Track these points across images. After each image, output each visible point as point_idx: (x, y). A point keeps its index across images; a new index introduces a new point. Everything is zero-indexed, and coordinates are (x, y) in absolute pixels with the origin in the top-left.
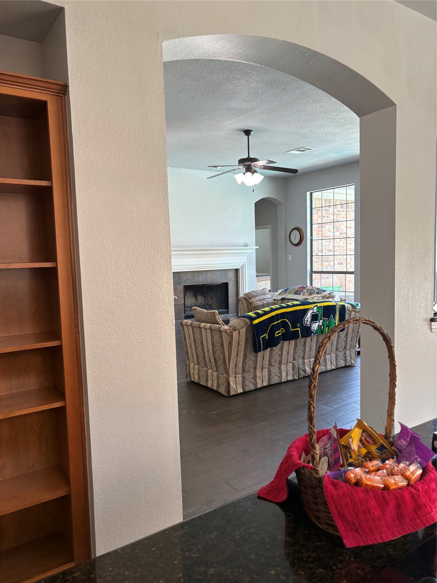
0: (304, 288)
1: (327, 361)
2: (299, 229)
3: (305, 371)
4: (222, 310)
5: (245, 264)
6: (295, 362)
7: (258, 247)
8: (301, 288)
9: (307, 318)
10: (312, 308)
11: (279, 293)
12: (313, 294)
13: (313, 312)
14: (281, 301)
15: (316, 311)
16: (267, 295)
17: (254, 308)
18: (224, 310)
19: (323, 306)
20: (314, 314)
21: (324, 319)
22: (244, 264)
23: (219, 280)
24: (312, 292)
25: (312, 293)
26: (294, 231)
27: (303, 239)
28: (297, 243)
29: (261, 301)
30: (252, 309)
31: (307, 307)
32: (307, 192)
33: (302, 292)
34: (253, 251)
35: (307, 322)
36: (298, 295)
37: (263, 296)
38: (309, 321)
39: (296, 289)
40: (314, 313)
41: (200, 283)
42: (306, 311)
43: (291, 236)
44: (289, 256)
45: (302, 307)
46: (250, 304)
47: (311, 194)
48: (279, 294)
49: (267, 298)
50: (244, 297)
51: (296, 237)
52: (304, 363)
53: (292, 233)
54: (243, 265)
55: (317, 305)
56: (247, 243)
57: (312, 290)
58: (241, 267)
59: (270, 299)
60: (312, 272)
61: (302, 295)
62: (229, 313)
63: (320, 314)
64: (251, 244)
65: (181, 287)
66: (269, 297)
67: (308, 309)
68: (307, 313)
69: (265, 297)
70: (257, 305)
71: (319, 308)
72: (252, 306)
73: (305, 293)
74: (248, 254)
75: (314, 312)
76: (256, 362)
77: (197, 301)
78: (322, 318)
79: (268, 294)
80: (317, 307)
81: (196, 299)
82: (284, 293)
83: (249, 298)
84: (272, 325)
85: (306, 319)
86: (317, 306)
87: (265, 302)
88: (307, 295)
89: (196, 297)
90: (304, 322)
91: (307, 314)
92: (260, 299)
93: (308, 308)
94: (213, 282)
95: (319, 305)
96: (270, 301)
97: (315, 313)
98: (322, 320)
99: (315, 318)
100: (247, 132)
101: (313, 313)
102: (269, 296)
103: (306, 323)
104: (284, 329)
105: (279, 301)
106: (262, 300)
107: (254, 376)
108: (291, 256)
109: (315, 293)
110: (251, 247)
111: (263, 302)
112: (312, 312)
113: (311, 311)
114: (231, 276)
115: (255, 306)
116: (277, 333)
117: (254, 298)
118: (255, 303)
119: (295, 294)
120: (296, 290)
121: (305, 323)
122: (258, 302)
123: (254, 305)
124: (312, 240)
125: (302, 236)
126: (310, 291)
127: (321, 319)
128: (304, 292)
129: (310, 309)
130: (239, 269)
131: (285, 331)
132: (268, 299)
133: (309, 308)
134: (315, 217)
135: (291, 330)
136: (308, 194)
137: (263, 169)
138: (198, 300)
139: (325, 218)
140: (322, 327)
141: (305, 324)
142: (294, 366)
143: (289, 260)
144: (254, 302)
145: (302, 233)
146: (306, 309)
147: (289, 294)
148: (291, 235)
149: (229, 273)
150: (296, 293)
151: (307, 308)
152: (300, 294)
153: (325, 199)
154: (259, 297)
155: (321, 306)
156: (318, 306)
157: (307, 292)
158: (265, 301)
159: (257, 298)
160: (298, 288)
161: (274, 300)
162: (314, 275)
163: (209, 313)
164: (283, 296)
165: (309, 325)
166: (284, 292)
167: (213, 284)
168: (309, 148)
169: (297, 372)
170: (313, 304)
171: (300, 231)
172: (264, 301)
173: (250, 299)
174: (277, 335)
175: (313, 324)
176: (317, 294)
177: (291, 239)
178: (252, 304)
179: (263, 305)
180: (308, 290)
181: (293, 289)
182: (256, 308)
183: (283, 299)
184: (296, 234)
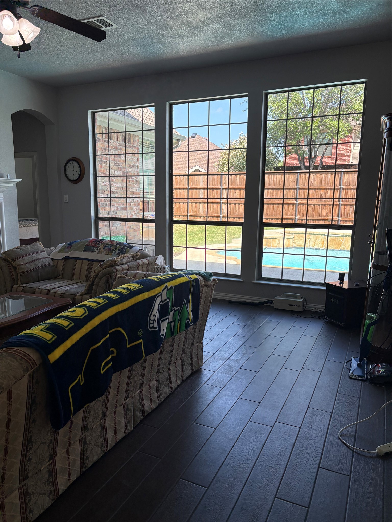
1: (172, 377)
2: (78, 161)
3: (143, 410)
6: (129, 400)
7: (20, 180)
8: (94, 242)
9: (154, 315)
10: (161, 293)
11: (60, 249)
12: (114, 251)
14: (63, 261)
15: (166, 298)
16: (41, 253)
17: (21, 275)
19: (174, 286)
20: (163, 303)
21: (176, 309)
24: (112, 248)
25: (113, 250)
26: (72, 162)
27: (84, 174)
28: (75, 179)
29: (32, 263)
30: (19, 276)
31: (154, 292)
33: (96, 247)
34: (12, 185)
35: (153, 323)
36: (90, 253)
37: (35, 255)
38: (156, 319)
39: (87, 244)
42: (151, 302)
43: (67, 168)
44: (65, 196)
45: (146, 295)
46: (15, 268)
47: (93, 114)
48: (60, 251)
49: (42, 258)
50: (3, 258)
51: (73, 172)
52: (141, 395)
53: (69, 165)
55: (167, 287)
56: (2, 174)
57: (112, 245)
59: (47, 259)
60: (98, 219)
61: (97, 252)
63: (171, 302)
64: (9, 175)
66: (45, 256)
67: (155, 296)
68: (154, 304)
69: (38, 257)
70: (26, 269)
72: (18, 272)
73: (102, 250)
74: (5, 190)
75: (163, 300)
76: (54, 443)
78: (173, 308)
79: (43, 251)
80: (168, 290)
82: (67, 250)
83: (12, 260)
84: (92, 350)
85: (152, 318)
86: (166, 289)
87: (40, 265)
88: (104, 252)
90: (150, 323)
91: (153, 306)
92: (30, 260)
93: (155, 294)
95: (170, 284)
96: (47, 263)
97: (165, 302)
98: (173, 312)
99: (164, 311)
101: (161, 303)
102: (45, 254)
104: (116, 349)
105: (60, 261)
106: (35, 261)
107: (50, 476)
108: (67, 196)
109: (117, 250)
110: (9, 179)
111: (36, 265)
112: (161, 300)
113: (159, 300)
115: (24, 272)
116: (103, 366)
117: (21, 259)
118: (22, 266)
119: (85, 251)
121: (151, 325)
122: (28, 265)
123: (22, 271)
124: (95, 177)
125: (82, 169)
126: (108, 247)
128: (99, 248)
131: (117, 353)
132: (44, 260)
133: (157, 293)
134: (98, 145)
135: (129, 347)
136: (89, 112)
137: (38, 16)
139: (105, 151)
140: (173, 324)
141: (151, 328)
142: (126, 409)
143: (65, 202)
144: (20, 265)
145: (82, 166)
146: (152, 296)
147: (76, 250)
150: (87, 249)
152: (93, 251)
154: (30, 256)
155: (172, 287)
156: (169, 287)
157: (104, 248)
158: (39, 262)
159: (27, 259)
160: (89, 243)
161: (52, 259)
164: (67, 254)
165: (156, 328)
166: (68, 248)
168: (108, 21)
169: (131, 417)
170: (162, 286)
171: (80, 163)
172: (37, 262)
173: (13, 260)
174: (105, 370)
175: (162, 323)
176: (120, 251)
177: (67, 173)
178: (17, 269)
179: (36, 270)
180: (106, 246)
181: (82, 243)
182: (26, 274)
183: (66, 258)
184: (73, 167)
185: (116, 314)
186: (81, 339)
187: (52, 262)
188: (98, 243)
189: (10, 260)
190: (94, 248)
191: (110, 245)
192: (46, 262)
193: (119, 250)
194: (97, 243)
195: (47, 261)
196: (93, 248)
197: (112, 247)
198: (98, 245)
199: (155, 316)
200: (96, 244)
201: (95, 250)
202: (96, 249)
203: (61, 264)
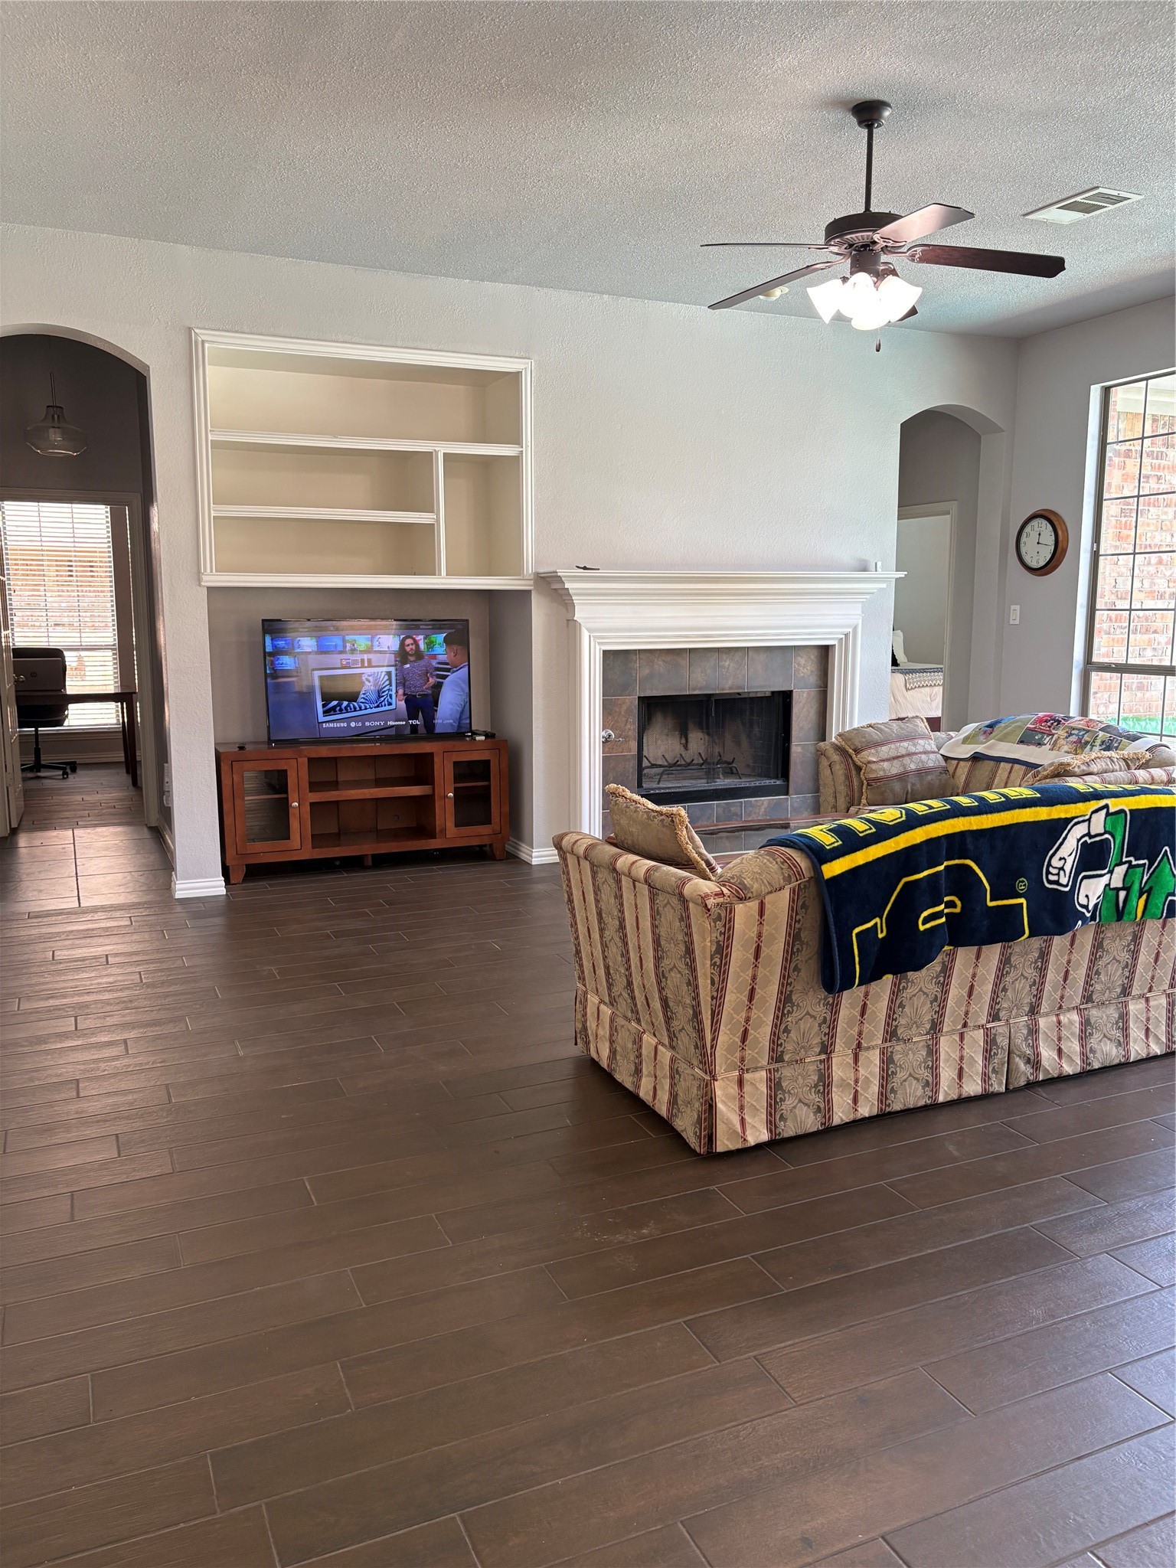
0: (1059, 722)
1: (1131, 1025)
2: (1053, 518)
3: (1035, 1063)
4: (768, 781)
5: (855, 629)
6: (1000, 1027)
7: (902, 574)
8: (1046, 721)
9: (1061, 859)
10: (1087, 817)
11: (966, 734)
12: (1089, 747)
13: (1088, 834)
14: (968, 764)
15: (1102, 831)
16: (920, 741)
17: (868, 785)
18: (772, 781)
19: (1130, 811)
20: (1093, 840)
21: (1134, 863)
22: (851, 630)
23: (762, 682)
24: (1086, 738)
25: (1087, 743)
26: (1035, 523)
27: (1064, 551)
28: (1042, 564)
29: (895, 761)
30: (864, 787)
31: (1066, 812)
32: (1092, 387)
33: (1049, 735)
34: (884, 586)
35: (1058, 874)
36: (1032, 748)
37: (905, 744)
38: (1068, 868)
39: (1028, 726)
40: (1091, 837)
41: (695, 689)
42: (1056, 830)
43: (1024, 539)
44: (1013, 607)
45: (1043, 814)
46: (859, 769)
47: (1106, 391)
48: (965, 741)
49: (920, 753)
50: (837, 745)
51: (1038, 545)
52: (1033, 1031)
53: (1028, 529)
54: (847, 635)
55: (1106, 806)
56: (865, 561)
57: (1088, 731)
58: (842, 639)
59: (932, 756)
60: (1090, 665)
61: (1048, 747)
62: (791, 791)
63: (1117, 842)
64: (879, 564)
65: (630, 702)
66: (928, 748)
67: (1068, 821)
68: (1064, 835)
69: (912, 749)
70: (881, 774)
71: (1114, 817)
72: (863, 778)
73: (1061, 742)
74: (868, 597)
75: (1093, 833)
76: (830, 1027)
77: (686, 747)
78: (1124, 859)
79: (923, 737)
80: (1108, 814)
81: (683, 741)
82: (982, 738)
83: (855, 750)
84: (906, 883)
85: (1055, 862)
86: (1105, 811)
87: (913, 767)
88: (1066, 748)
89: (684, 733)
90: (1048, 873)
91: (1061, 840)
92: (893, 754)
93: (1069, 816)
94: (739, 688)
95: (1114, 805)
96: (931, 764)
97: (1098, 839)
98: (1125, 867)
99: (1093, 857)
100: (867, 113)
101: (1086, 838)
102: (929, 744)
103: (1055, 878)
104: (960, 899)
105: (962, 764)
106: (903, 756)
107: (819, 1080)
108: (1018, 607)
109: (1098, 742)
110: (880, 573)
111: (904, 766)
112: (1086, 831)
113: (1079, 831)
114: (806, 669)
115: (876, 779)
116: (925, 917)
117: (873, 751)
118: (874, 766)
119: (1021, 742)
120: (1028, 729)
121: (1052, 878)
122: (886, 765)
123: (872, 776)
124: (1095, 556)
125: (1060, 538)
126: (1077, 735)
127: (1121, 863)
128: (1056, 736)
129: (1076, 820)
130: (835, 645)
131: (962, 908)
132: (924, 757)
133: (1073, 815)
134: (1112, 477)
135: (990, 904)
136: (1095, 392)
137: (922, 260)
138: (690, 746)
139: (1148, 482)
140: (1122, 894)
141: (1050, 882)
142: (990, 1042)
143: (1012, 622)
144: (870, 762)
145: (1063, 531)
146: (1060, 819)
147: (1000, 740)
148: (1024, 535)
149: (799, 658)
150: (1028, 738)
151: (1063, 816)
152: (1039, 744)
153: (1153, 415)
154: (893, 746)
155: (1122, 811)
156: (1112, 810)
157: (1067, 738)
158: (912, 761)
159: (885, 751)
160: (1035, 722)
161: (946, 758)
162: (1095, 677)
163: (654, 817)
164: (980, 748)
165: (1067, 886)
166: (985, 732)
167: (739, 694)
168: (1115, 193)
169: (1003, 1064)
170: (1092, 802)
171: (1056, 523)
172: (907, 760)
173: (857, 751)
174: (928, 926)
175: (1085, 882)
176: (1104, 746)
177: (1023, 550)
178: (863, 771)
179: (902, 777)
180: (1073, 732)
181: (1017, 724)
182: (878, 784)
183: (977, 758)
184: (1039, 534)
185: (963, 834)
186: (884, 857)
187: (944, 764)
188: (1056, 724)
189: (851, 751)
190: (1043, 737)
191: (1084, 730)
192: (930, 761)
193: (1103, 742)
194: (1052, 724)
195: (933, 761)
196: (1040, 736)
197: (1086, 736)
198: (1054, 729)
199: (1063, 861)
200: (1050, 727)
201: (1045, 742)
202: (1048, 739)
203: (963, 769)
